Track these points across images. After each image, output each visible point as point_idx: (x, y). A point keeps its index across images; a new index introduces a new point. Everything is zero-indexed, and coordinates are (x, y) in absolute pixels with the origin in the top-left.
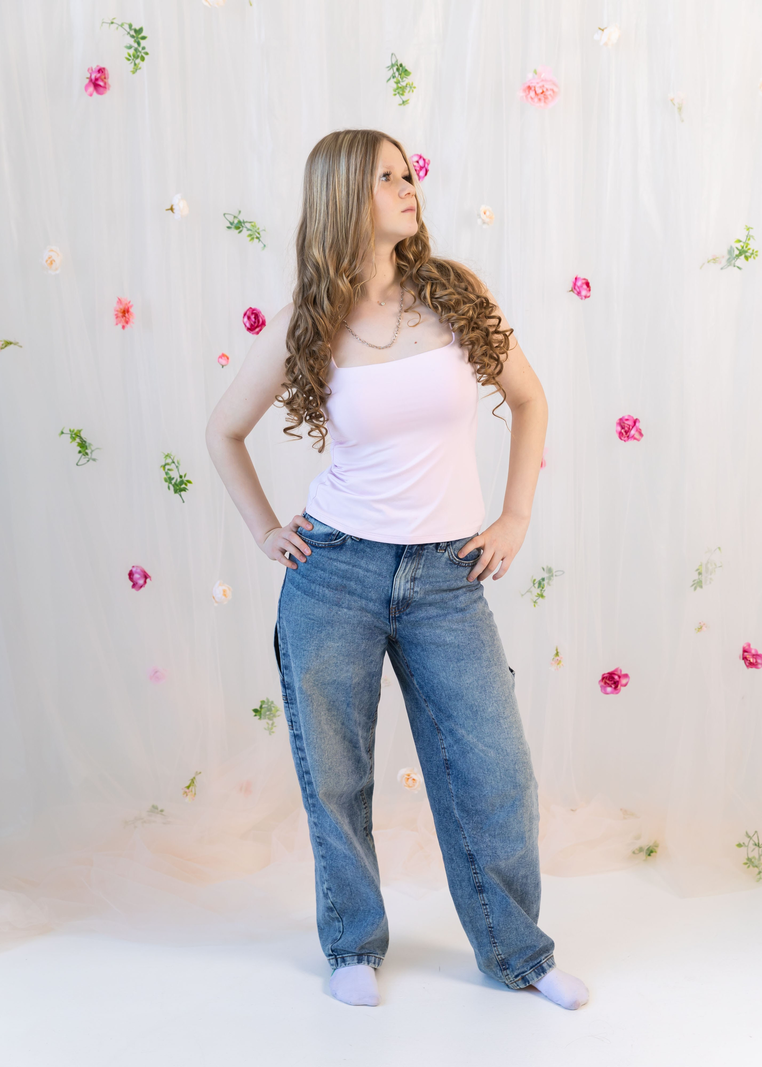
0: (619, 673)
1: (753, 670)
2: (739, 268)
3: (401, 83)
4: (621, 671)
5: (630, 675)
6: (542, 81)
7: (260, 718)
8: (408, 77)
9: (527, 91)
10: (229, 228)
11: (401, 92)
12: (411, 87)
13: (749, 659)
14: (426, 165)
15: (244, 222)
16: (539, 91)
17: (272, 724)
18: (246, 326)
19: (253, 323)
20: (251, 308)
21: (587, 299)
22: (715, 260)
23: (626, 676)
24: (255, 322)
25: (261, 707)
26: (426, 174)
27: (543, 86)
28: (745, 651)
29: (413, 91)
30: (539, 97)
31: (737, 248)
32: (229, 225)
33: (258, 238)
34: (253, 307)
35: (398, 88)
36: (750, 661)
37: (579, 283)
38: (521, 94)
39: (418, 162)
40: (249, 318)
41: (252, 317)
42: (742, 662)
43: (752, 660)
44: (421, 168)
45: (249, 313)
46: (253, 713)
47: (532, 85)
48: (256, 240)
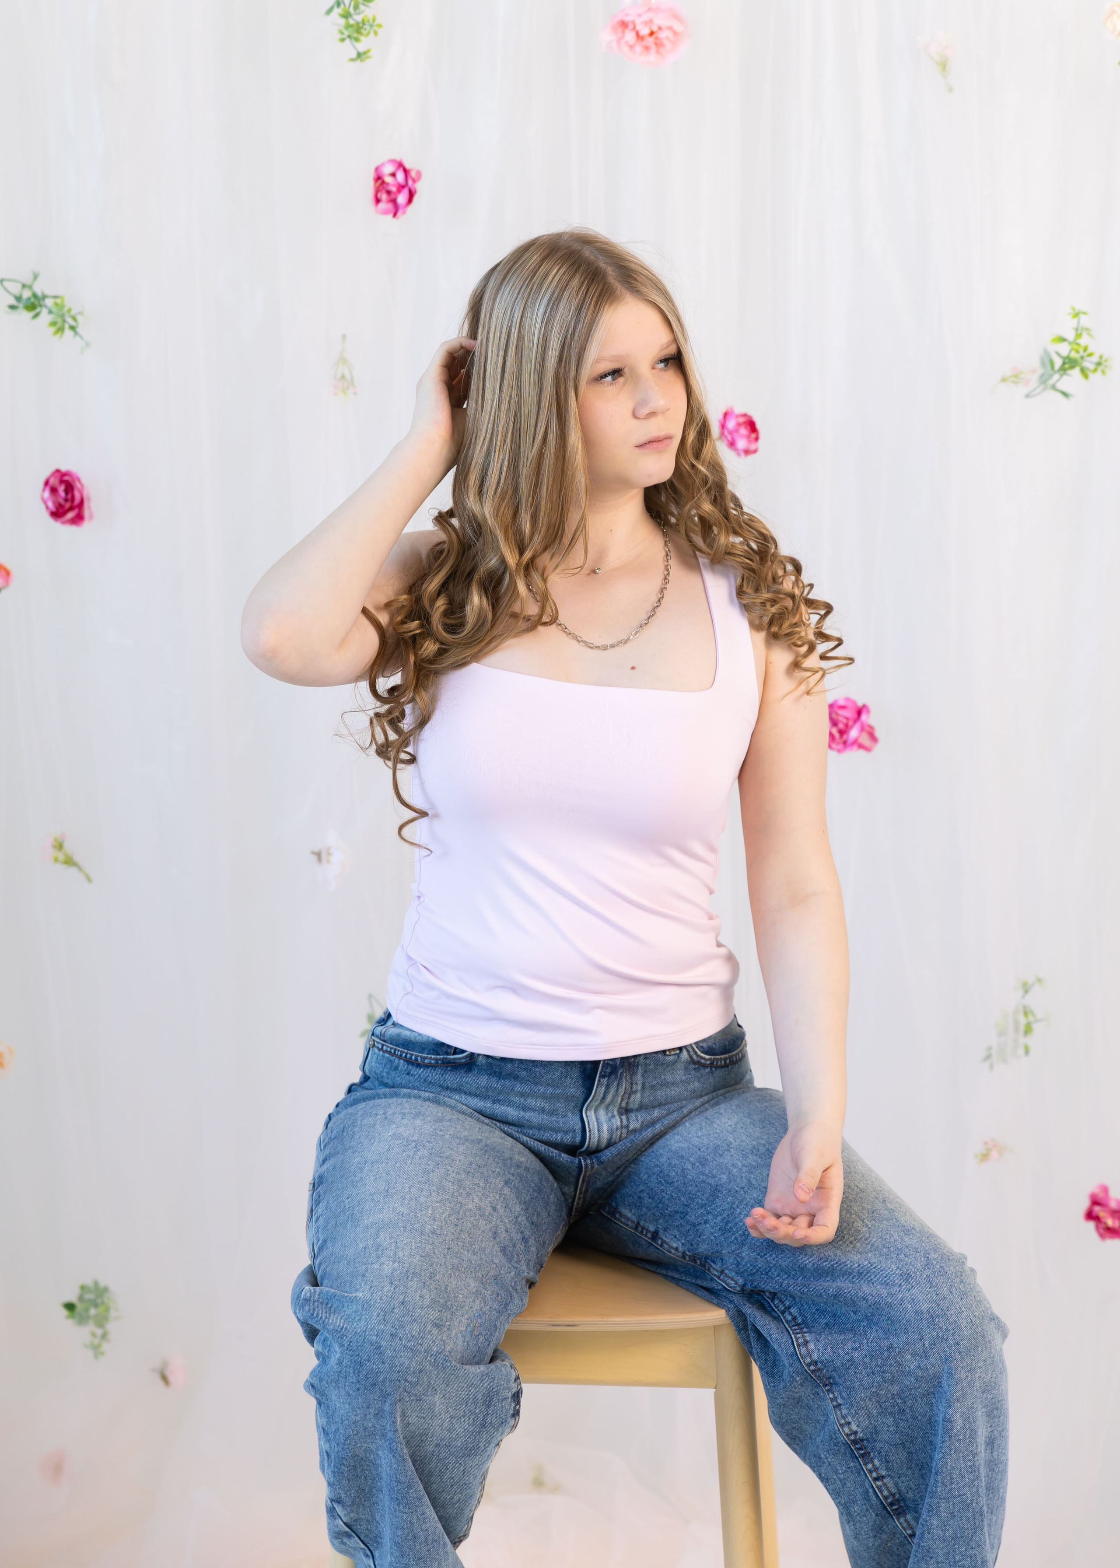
2: (1065, 394)
3: (355, 17)
6: (652, 9)
7: (68, 1317)
8: (371, 4)
9: (620, 30)
10: (12, 307)
11: (354, 35)
12: (371, 26)
13: (1103, 1220)
14: (410, 182)
15: (44, 297)
16: (645, 31)
17: (104, 1336)
18: (47, 508)
19: (62, 501)
20: (58, 471)
21: (751, 457)
22: (1015, 377)
24: (66, 500)
25: (81, 1298)
26: (410, 200)
27: (651, 21)
28: (1095, 1202)
29: (376, 33)
30: (644, 43)
31: (1058, 353)
32: (13, 302)
33: (72, 328)
34: (63, 469)
35: (348, 26)
36: (1105, 1223)
37: (731, 424)
38: (607, 36)
39: (393, 175)
40: (54, 490)
41: (61, 489)
42: (1091, 1225)
43: (1110, 1222)
44: (401, 188)
45: (54, 481)
46: (65, 1312)
47: (626, 19)
48: (68, 333)
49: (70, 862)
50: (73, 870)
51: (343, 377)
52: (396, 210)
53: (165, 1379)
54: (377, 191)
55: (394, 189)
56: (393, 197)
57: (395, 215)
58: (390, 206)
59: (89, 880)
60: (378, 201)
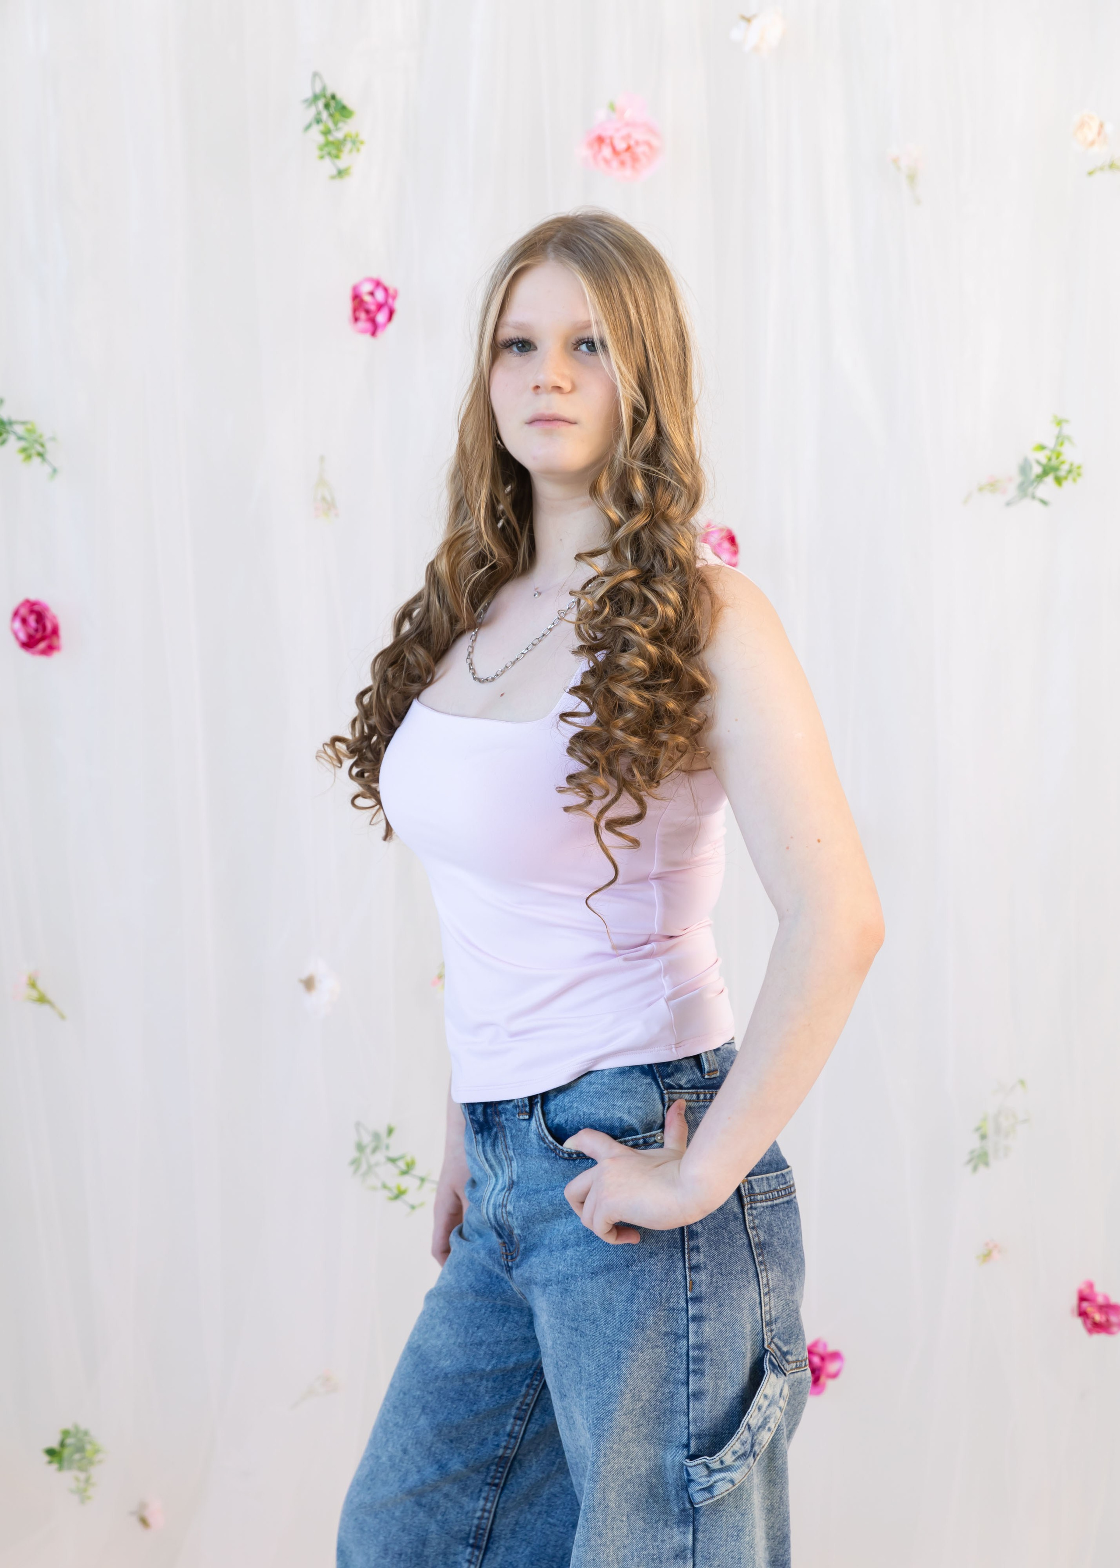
0: (820, 1349)
1: (1100, 1338)
2: (1044, 502)
3: (334, 133)
4: (825, 1346)
5: (845, 1353)
6: (627, 124)
7: (61, 1468)
8: (348, 121)
9: (596, 146)
11: (334, 152)
12: (354, 143)
13: (1091, 1315)
14: (389, 300)
15: (11, 423)
16: (621, 146)
17: (87, 1480)
18: (17, 637)
19: (33, 632)
20: (28, 600)
22: (993, 486)
23: (836, 1356)
24: (36, 630)
25: (62, 1444)
26: (390, 318)
27: (629, 136)
28: (1082, 1298)
29: (358, 150)
30: (621, 158)
31: (1038, 461)
33: (40, 455)
34: (33, 597)
35: (328, 144)
36: (1093, 1319)
38: (583, 152)
39: (372, 294)
40: (24, 621)
41: (32, 620)
42: (1079, 1321)
43: (1098, 1317)
44: (380, 307)
45: (24, 611)
46: (46, 1458)
47: (606, 134)
48: (36, 460)
49: (42, 1000)
50: (46, 1008)
51: (324, 499)
52: (375, 328)
53: (144, 1522)
54: (355, 310)
55: (373, 307)
56: (372, 315)
57: (374, 334)
58: (367, 325)
59: (62, 1017)
60: (356, 319)
